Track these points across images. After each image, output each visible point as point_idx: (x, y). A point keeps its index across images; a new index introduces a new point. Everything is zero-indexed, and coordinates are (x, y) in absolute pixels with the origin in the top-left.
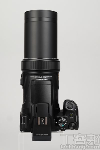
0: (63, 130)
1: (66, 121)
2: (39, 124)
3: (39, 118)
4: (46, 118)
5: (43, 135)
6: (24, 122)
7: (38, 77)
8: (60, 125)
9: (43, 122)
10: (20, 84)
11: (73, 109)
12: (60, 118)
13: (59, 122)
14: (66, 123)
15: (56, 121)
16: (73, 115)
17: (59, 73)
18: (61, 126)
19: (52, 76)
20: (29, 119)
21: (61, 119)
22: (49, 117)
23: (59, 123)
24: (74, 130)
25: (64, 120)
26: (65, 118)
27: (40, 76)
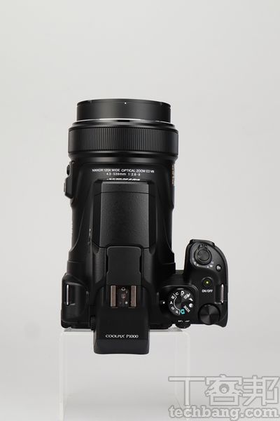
0: (182, 326)
1: (191, 299)
2: (113, 304)
3: (113, 288)
4: (134, 288)
5: (125, 336)
6: (72, 300)
7: (112, 172)
8: (175, 310)
9: (125, 300)
10: (64, 193)
11: (211, 266)
12: (174, 290)
13: (171, 303)
14: (191, 305)
15: (162, 298)
16: (210, 281)
17: (175, 165)
18: (177, 312)
19: (153, 171)
20: (87, 293)
21: (177, 294)
22: (142, 286)
23: (172, 305)
24: (214, 326)
25: (185, 297)
26: (188, 290)
27: (118, 170)
